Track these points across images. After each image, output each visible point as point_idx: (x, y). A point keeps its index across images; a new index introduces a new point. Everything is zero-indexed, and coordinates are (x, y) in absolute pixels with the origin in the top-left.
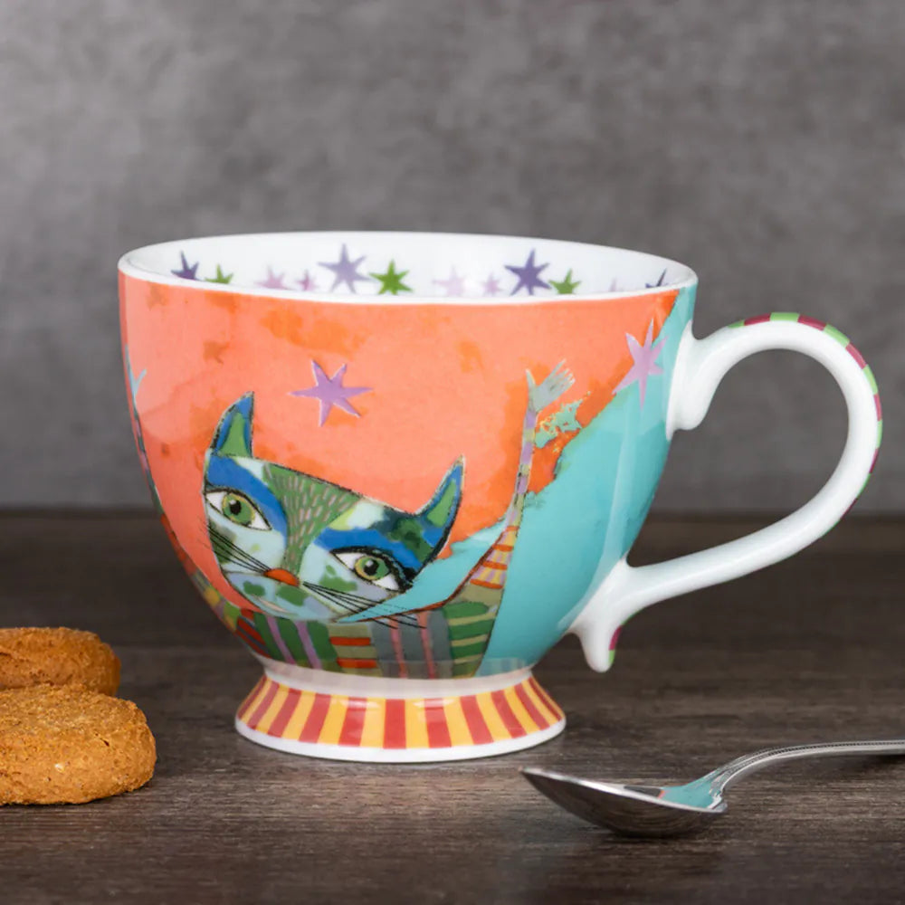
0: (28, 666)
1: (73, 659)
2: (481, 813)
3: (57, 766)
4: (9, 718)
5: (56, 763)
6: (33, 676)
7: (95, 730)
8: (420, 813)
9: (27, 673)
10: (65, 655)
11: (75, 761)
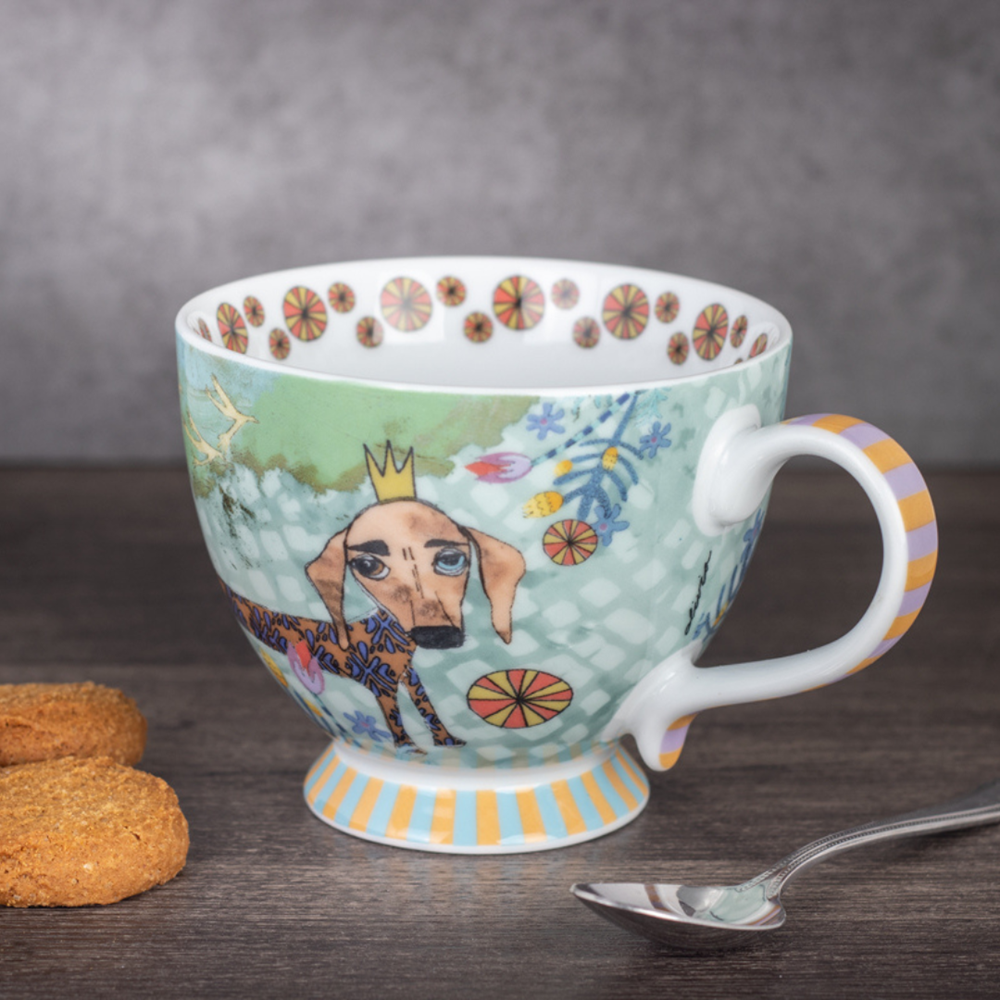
0: (50, 738)
1: (97, 729)
2: (527, 913)
3: (85, 866)
4: (31, 807)
5: (84, 863)
6: (55, 748)
7: (126, 821)
8: (464, 913)
9: (49, 745)
10: (89, 724)
11: (104, 860)
